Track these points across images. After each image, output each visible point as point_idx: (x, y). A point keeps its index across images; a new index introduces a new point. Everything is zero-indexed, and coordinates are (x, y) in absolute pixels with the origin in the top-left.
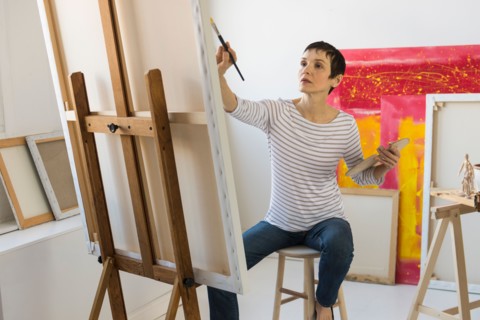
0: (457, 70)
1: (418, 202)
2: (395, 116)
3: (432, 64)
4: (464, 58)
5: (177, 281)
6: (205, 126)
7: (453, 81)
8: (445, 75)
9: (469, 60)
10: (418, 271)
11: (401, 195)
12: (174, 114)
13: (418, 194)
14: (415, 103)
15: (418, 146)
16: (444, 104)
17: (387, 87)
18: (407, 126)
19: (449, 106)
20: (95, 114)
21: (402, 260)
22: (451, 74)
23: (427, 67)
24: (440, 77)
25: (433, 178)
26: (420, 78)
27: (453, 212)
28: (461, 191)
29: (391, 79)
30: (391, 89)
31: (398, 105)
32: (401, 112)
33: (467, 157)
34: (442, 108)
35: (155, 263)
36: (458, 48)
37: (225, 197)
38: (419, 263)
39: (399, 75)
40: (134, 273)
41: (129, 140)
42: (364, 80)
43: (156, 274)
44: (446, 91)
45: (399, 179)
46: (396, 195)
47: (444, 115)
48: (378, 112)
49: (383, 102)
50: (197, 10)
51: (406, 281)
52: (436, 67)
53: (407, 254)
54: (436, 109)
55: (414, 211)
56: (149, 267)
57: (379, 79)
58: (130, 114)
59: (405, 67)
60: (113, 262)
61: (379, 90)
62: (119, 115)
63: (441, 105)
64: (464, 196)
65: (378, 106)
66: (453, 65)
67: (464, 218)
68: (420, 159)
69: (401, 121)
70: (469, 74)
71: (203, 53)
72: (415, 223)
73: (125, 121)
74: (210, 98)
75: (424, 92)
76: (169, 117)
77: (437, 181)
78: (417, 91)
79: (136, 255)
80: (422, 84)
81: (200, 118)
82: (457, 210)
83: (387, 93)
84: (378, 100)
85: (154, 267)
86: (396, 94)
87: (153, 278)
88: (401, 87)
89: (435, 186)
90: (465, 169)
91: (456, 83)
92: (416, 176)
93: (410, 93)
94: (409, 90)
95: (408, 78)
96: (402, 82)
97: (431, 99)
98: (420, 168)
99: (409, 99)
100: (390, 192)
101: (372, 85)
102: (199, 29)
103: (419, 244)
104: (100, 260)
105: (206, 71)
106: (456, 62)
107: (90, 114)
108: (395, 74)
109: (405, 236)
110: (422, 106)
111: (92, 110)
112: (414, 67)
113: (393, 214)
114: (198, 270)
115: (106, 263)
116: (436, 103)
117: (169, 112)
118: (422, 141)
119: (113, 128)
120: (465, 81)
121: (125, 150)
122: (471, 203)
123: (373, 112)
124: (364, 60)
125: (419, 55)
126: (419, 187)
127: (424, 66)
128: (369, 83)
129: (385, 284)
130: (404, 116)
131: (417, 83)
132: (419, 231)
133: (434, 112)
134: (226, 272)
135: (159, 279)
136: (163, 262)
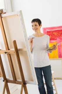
5: (22, 84)
6: (26, 51)
12: (19, 49)
17: (58, 35)
29: (58, 33)
32: (61, 40)
35: (16, 80)
39: (60, 32)
40: (11, 83)
41: (9, 55)
42: (53, 34)
43: (17, 83)
48: (56, 41)
56: (15, 81)
57: (56, 33)
58: (9, 49)
60: (6, 81)
61: (56, 36)
62: (6, 50)
65: (56, 40)
71: (25, 36)
73: (8, 51)
74: (27, 46)
79: (12, 79)
84: (56, 38)
86: (60, 36)
104: (3, 81)
105: (26, 40)
114: (26, 81)
121: (8, 57)
123: (55, 41)
134: (32, 81)
135: (17, 84)
136: (18, 80)
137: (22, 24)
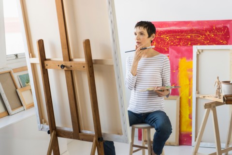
0: (208, 33)
1: (190, 102)
2: (177, 57)
3: (196, 30)
4: (212, 27)
5: (95, 139)
6: (113, 66)
7: (206, 39)
8: (202, 36)
9: (214, 28)
10: (191, 138)
11: (181, 98)
12: (95, 60)
13: (190, 98)
14: (187, 50)
15: (189, 73)
16: (202, 50)
17: (172, 42)
18: (183, 62)
19: (204, 52)
20: (49, 60)
21: (182, 133)
22: (205, 35)
23: (193, 31)
24: (200, 36)
25: (197, 89)
26: (189, 37)
27: (213, 105)
28: (215, 95)
29: (174, 38)
30: (174, 43)
31: (178, 51)
32: (179, 55)
33: (218, 78)
34: (201, 53)
35: (80, 132)
36: (208, 22)
37: (121, 98)
38: (191, 134)
39: (179, 35)
40: (68, 138)
41: (70, 73)
42: (160, 38)
43: (81, 137)
44: (203, 44)
45: (179, 90)
46: (179, 98)
47: (202, 56)
48: (168, 55)
49: (170, 50)
50: (111, 13)
51: (185, 144)
52: (198, 31)
53: (185, 129)
54: (198, 53)
55: (188, 107)
56: (77, 134)
57: (168, 38)
58: (70, 60)
59: (182, 31)
60: (56, 132)
61: (168, 43)
62: (64, 60)
63: (201, 51)
64: (217, 97)
65: (167, 52)
66: (206, 31)
67: (217, 108)
68: (190, 79)
69: (180, 60)
70: (214, 35)
71: (113, 32)
72: (188, 113)
73: (68, 64)
74: (115, 53)
75: (192, 45)
76: (93, 61)
77: (199, 90)
78: (188, 44)
79: (70, 128)
80: (191, 40)
81: (110, 62)
82: (214, 104)
83: (172, 45)
84: (168, 49)
85: (80, 134)
86: (177, 45)
87: (79, 139)
88: (180, 42)
89: (198, 93)
90: (217, 84)
91: (208, 40)
92: (188, 88)
93: (184, 45)
94: (184, 43)
95: (183, 37)
96: (180, 39)
97: (196, 48)
98: (190, 84)
99: (184, 48)
100: (175, 97)
101: (164, 40)
102: (112, 22)
103: (191, 124)
104: (49, 132)
105: (114, 41)
106: (208, 29)
107: (46, 60)
108: (176, 35)
109: (183, 120)
110: (191, 51)
111: (47, 58)
112: (186, 32)
113: (177, 108)
114: (104, 134)
115: (53, 134)
116: (198, 50)
117: (93, 59)
118: (191, 70)
119: (63, 66)
120: (212, 38)
121: (67, 77)
122: (221, 101)
124: (160, 27)
125: (188, 25)
126: (190, 94)
127: (191, 31)
128: (162, 40)
129: (174, 146)
130: (182, 57)
131: (188, 39)
132: (190, 117)
133: (197, 55)
134: (119, 133)
135: (83, 140)
136: (84, 131)
137: (109, 3)
